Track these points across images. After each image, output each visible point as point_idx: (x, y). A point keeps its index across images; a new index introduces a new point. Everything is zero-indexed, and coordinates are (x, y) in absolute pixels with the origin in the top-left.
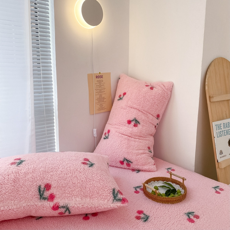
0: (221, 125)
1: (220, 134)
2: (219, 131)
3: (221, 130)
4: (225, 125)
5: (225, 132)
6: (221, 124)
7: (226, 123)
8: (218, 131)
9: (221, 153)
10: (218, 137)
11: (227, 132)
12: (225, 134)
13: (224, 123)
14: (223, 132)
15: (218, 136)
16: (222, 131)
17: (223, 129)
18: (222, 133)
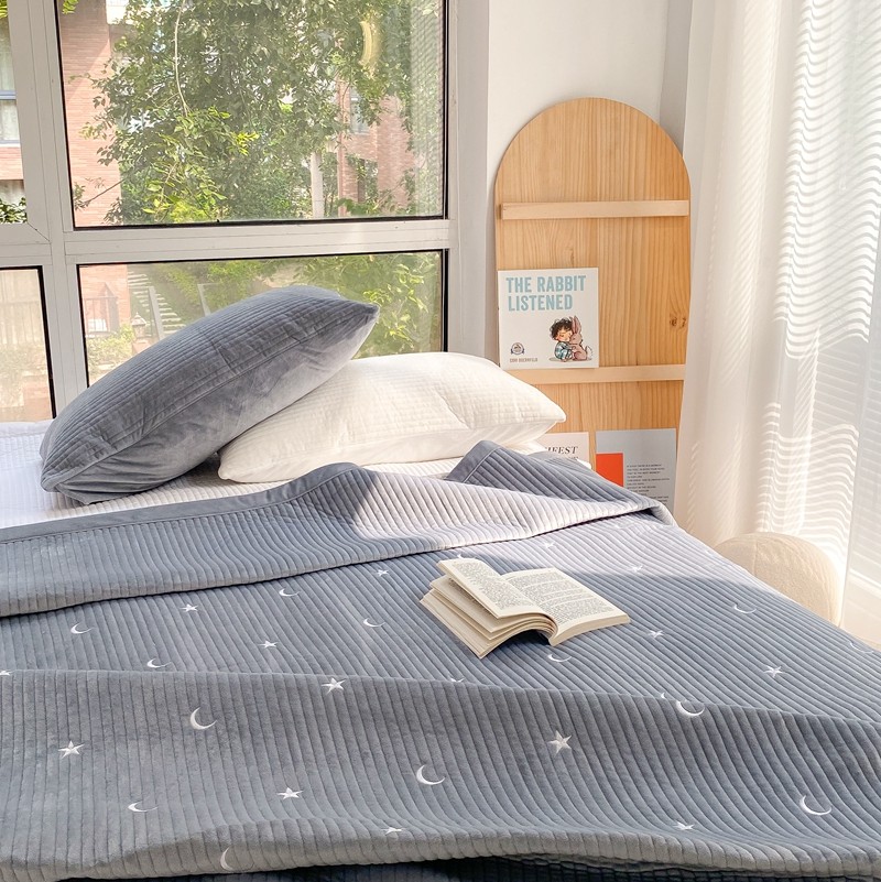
0: (529, 281)
1: (521, 303)
2: (520, 295)
3: (528, 294)
4: (543, 284)
5: (543, 299)
6: (530, 278)
7: (550, 278)
8: (514, 295)
10: (511, 309)
11: (550, 302)
12: (544, 306)
13: (543, 278)
15: (514, 306)
16: (533, 297)
17: (535, 292)
18: (529, 302)
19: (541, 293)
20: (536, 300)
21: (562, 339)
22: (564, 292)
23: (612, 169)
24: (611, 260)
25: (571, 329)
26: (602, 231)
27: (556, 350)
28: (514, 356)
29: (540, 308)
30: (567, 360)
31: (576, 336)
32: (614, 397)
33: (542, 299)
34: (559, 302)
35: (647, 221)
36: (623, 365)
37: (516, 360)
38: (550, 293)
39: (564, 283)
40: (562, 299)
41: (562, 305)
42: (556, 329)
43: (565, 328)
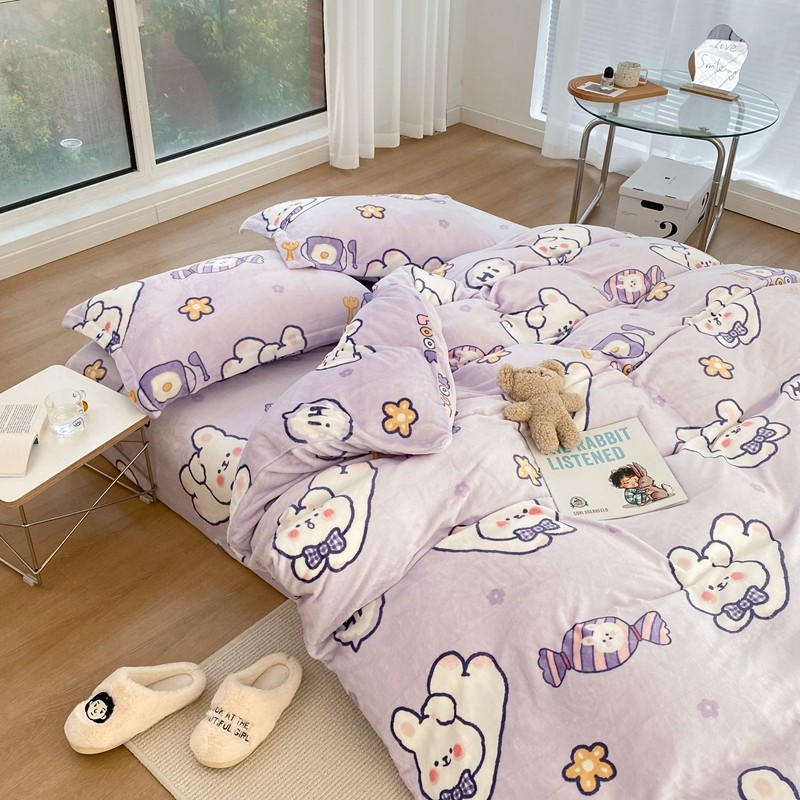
19: (583, 451)
20: (580, 458)
21: (629, 486)
22: (608, 446)
25: (634, 475)
27: (627, 497)
28: (576, 509)
29: (588, 464)
30: (644, 502)
31: (644, 479)
33: (587, 456)
34: (607, 456)
37: (581, 513)
38: (593, 449)
39: (605, 439)
40: (611, 452)
41: (613, 456)
42: (617, 478)
43: (627, 476)
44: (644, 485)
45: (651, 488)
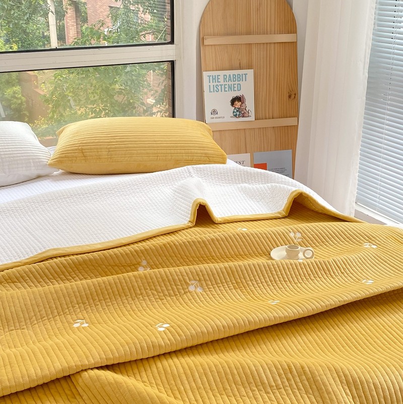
1: (215, 89)
2: (215, 84)
3: (219, 84)
4: (226, 78)
6: (219, 76)
7: (230, 75)
8: (212, 84)
9: (214, 112)
10: (210, 92)
11: (230, 88)
12: (227, 89)
13: (226, 75)
14: (223, 86)
15: (212, 90)
16: (221, 85)
17: (222, 82)
18: (219, 88)
19: (225, 83)
21: (237, 107)
22: (237, 82)
23: (259, 18)
24: (259, 66)
25: (241, 101)
26: (254, 50)
27: (234, 112)
28: (212, 116)
29: (225, 91)
30: (239, 117)
31: (243, 105)
32: (262, 135)
33: (226, 86)
34: (234, 87)
35: (276, 45)
36: (266, 119)
37: (213, 118)
38: (230, 83)
39: (236, 78)
40: (236, 86)
41: (236, 89)
42: (233, 102)
43: (238, 101)
44: (242, 108)
45: (244, 110)
